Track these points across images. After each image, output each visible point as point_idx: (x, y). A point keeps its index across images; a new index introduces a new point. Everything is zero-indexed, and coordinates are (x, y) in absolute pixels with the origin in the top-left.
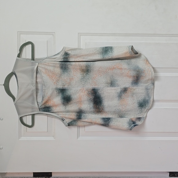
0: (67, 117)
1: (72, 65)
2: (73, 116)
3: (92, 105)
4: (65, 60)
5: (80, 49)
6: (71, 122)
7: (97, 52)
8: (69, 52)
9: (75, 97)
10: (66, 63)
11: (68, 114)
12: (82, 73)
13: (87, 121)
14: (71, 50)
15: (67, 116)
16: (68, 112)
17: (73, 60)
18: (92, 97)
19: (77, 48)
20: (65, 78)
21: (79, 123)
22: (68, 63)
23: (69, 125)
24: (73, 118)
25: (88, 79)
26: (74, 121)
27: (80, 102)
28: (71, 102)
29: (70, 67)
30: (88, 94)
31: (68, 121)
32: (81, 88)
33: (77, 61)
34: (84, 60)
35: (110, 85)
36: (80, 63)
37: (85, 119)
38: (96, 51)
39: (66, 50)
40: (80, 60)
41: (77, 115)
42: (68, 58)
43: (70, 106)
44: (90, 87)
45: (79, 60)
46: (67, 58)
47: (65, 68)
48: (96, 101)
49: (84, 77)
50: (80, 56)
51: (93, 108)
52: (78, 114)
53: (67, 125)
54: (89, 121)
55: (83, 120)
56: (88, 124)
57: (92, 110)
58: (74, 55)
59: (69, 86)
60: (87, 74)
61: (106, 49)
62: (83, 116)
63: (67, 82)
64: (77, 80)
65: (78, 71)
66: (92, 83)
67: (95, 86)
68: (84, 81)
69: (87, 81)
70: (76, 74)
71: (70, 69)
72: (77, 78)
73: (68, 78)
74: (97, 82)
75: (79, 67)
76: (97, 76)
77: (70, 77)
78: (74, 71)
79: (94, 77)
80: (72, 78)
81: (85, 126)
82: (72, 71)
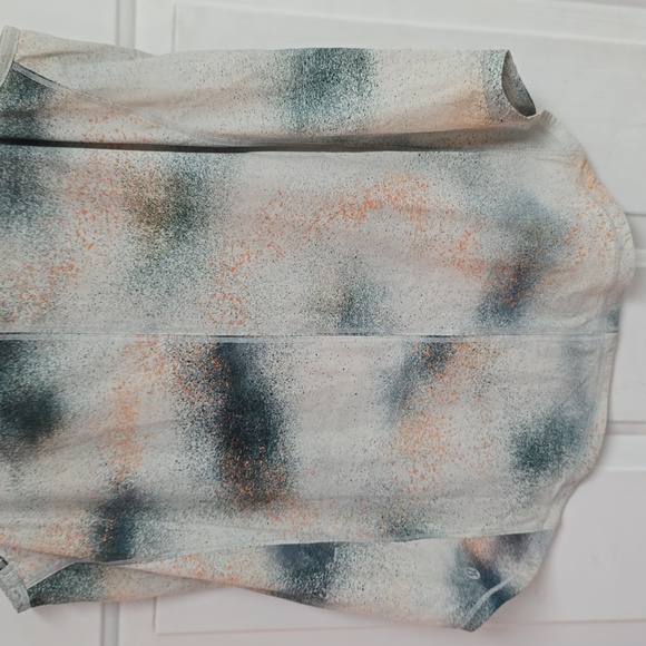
0: (25, 544)
1: (63, 169)
2: (72, 535)
3: (205, 456)
4: (16, 129)
5: (133, 54)
6: (55, 579)
7: (254, 85)
8: (47, 71)
9: (84, 400)
10: (21, 151)
11: (35, 518)
12: (139, 233)
13: (174, 572)
14: (58, 54)
15: (23, 538)
16: (35, 503)
17: (77, 136)
18: (210, 403)
19: (111, 42)
20: (17, 265)
21: (116, 581)
22: (38, 152)
23: (37, 599)
24: (71, 551)
25: (188, 273)
26: (78, 568)
27: (124, 436)
28: (60, 435)
29: (48, 178)
30: (184, 381)
31: (31, 571)
32: (132, 340)
33: (108, 138)
34: (158, 136)
35: (338, 318)
36: (131, 154)
37: (156, 557)
38: (248, 72)
39: (22, 53)
40: (130, 137)
41: (101, 530)
42: (38, 118)
43: (46, 461)
44: (201, 329)
45: (118, 138)
46: (29, 116)
47: (17, 192)
48: (237, 431)
49: (156, 260)
50: (128, 108)
51: (219, 477)
52: (110, 523)
53: (26, 598)
54: (184, 573)
55: (141, 566)
56: (175, 585)
57: (211, 488)
58: (84, 95)
59: (42, 318)
60: (179, 236)
61: (323, 66)
62: (139, 537)
63: (32, 292)
64: (103, 278)
65: (116, 214)
66: (217, 306)
67: (235, 325)
68: (154, 285)
69: (180, 287)
70: (100, 237)
71: (55, 197)
72: (101, 265)
73: (38, 267)
74: (248, 298)
75: (120, 185)
76: (253, 257)
77: (51, 255)
78: (85, 212)
79: (232, 265)
80: (65, 265)
81: (155, 599)
82: (70, 210)
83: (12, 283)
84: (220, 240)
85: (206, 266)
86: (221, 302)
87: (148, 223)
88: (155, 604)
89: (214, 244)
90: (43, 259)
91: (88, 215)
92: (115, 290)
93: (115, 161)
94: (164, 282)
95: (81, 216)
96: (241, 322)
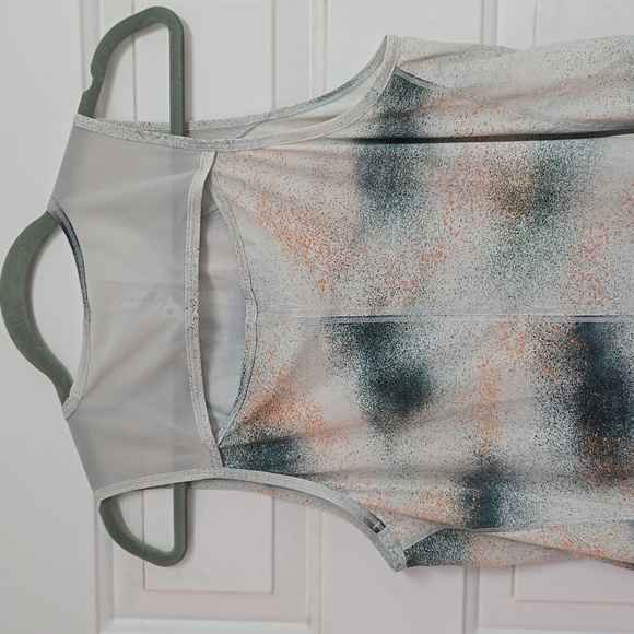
0: (401, 508)
1: (436, 163)
2: (443, 504)
3: (564, 432)
4: (395, 129)
5: (499, 52)
6: (428, 542)
7: (621, 70)
8: (425, 73)
9: (453, 376)
10: (399, 149)
11: (405, 485)
12: (501, 219)
13: (541, 542)
14: (434, 57)
15: (398, 503)
16: (406, 471)
17: (449, 131)
18: (568, 381)
19: (477, 42)
20: (392, 254)
21: (483, 547)
22: (414, 148)
23: (415, 558)
24: (443, 517)
25: (548, 255)
26: (447, 533)
27: (487, 412)
28: (429, 409)
29: (422, 174)
30: (545, 360)
31: (406, 534)
32: (495, 321)
33: (477, 132)
34: (524, 126)
36: (499, 145)
37: (524, 526)
38: (616, 58)
39: (404, 58)
40: (498, 129)
41: (468, 499)
42: (414, 118)
43: (416, 433)
44: (559, 309)
45: (487, 131)
46: (404, 116)
47: (392, 187)
48: (594, 408)
49: (517, 244)
50: (497, 102)
51: (577, 452)
52: (476, 492)
53: (403, 559)
54: (551, 543)
55: (509, 535)
56: (538, 554)
57: (570, 463)
58: (458, 93)
59: (413, 302)
60: (540, 221)
62: (505, 508)
63: (404, 278)
64: (468, 263)
65: (480, 203)
66: (575, 287)
67: (593, 305)
68: (516, 268)
69: (540, 269)
70: (465, 225)
71: (425, 189)
72: (467, 251)
73: (411, 255)
74: (607, 279)
75: (487, 175)
76: (611, 238)
77: (422, 244)
78: (452, 203)
79: (591, 247)
80: (434, 252)
81: (514, 567)
82: (438, 201)
83: (387, 271)
84: (580, 223)
85: (566, 248)
86: (579, 283)
87: (510, 210)
88: (514, 572)
89: (572, 227)
90: (415, 247)
91: (455, 205)
92: (479, 274)
93: (484, 153)
94: (525, 265)
95: (448, 206)
96: (599, 302)
